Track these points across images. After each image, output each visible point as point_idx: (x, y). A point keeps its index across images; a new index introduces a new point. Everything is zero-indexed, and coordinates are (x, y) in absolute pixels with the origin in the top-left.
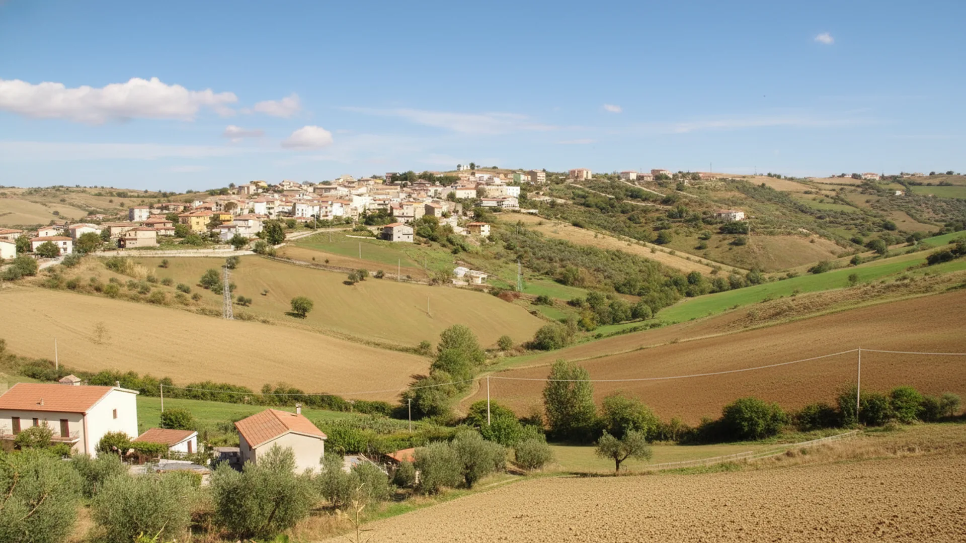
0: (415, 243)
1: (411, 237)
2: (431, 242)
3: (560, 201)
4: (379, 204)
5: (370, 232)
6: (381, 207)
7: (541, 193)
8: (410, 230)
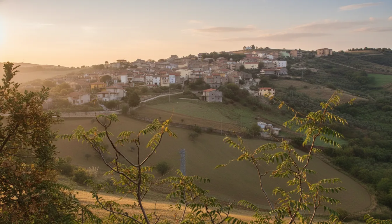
0: (224, 103)
1: (221, 99)
2: (235, 103)
3: (313, 70)
4: (197, 75)
5: (194, 95)
6: (198, 77)
7: (300, 64)
8: (220, 94)
